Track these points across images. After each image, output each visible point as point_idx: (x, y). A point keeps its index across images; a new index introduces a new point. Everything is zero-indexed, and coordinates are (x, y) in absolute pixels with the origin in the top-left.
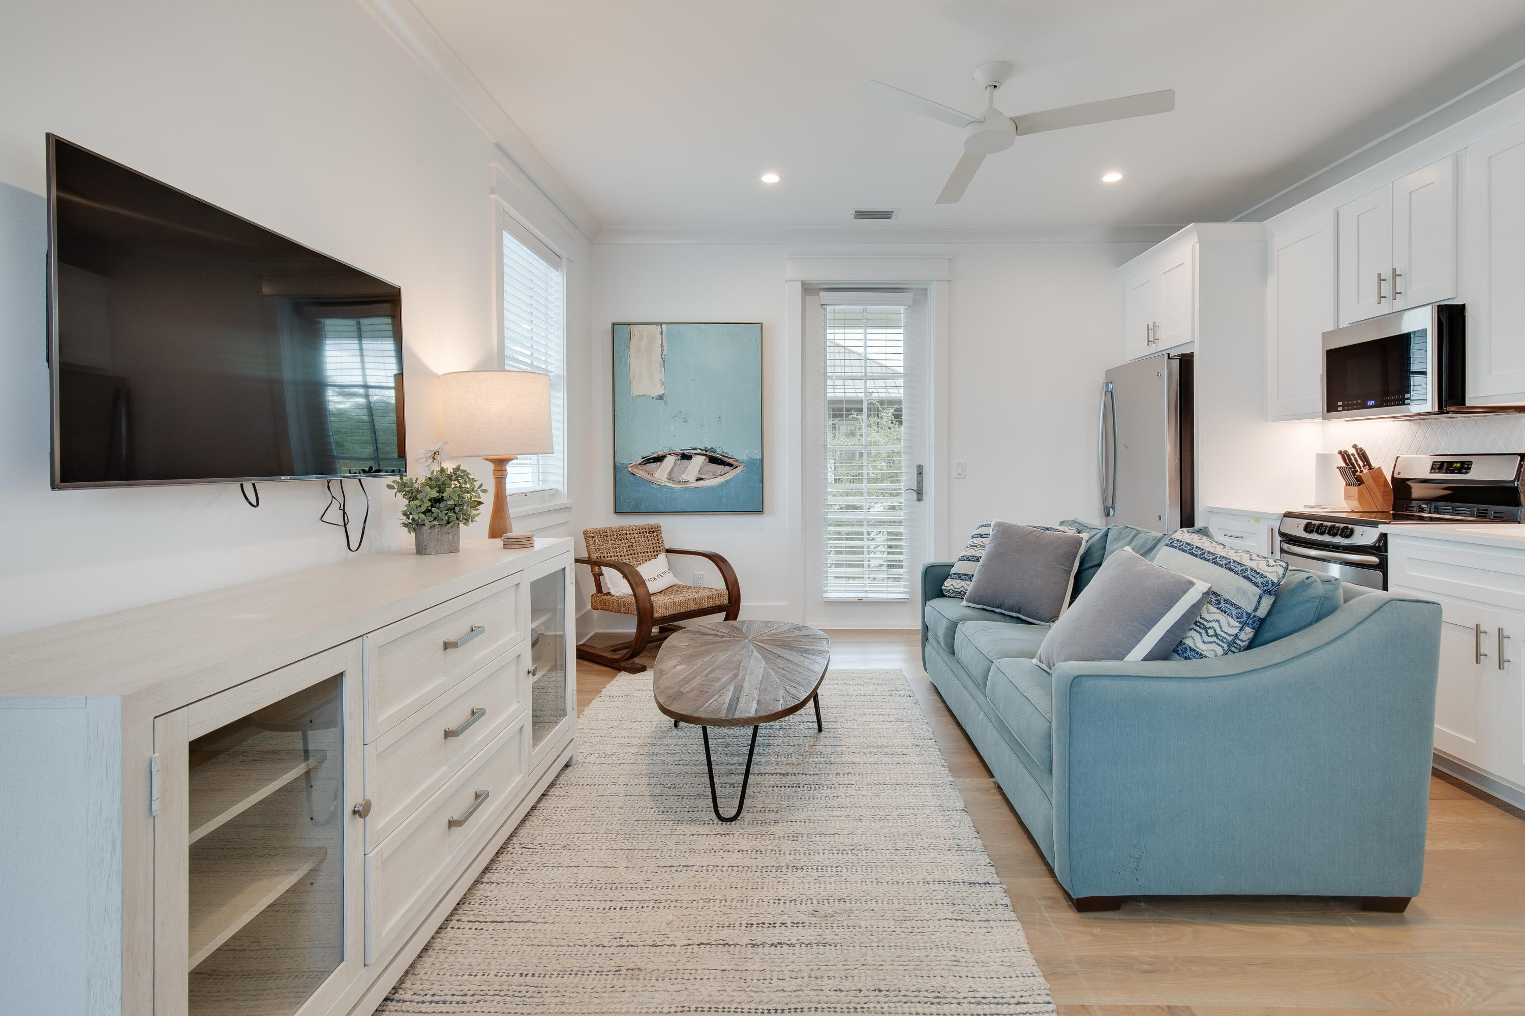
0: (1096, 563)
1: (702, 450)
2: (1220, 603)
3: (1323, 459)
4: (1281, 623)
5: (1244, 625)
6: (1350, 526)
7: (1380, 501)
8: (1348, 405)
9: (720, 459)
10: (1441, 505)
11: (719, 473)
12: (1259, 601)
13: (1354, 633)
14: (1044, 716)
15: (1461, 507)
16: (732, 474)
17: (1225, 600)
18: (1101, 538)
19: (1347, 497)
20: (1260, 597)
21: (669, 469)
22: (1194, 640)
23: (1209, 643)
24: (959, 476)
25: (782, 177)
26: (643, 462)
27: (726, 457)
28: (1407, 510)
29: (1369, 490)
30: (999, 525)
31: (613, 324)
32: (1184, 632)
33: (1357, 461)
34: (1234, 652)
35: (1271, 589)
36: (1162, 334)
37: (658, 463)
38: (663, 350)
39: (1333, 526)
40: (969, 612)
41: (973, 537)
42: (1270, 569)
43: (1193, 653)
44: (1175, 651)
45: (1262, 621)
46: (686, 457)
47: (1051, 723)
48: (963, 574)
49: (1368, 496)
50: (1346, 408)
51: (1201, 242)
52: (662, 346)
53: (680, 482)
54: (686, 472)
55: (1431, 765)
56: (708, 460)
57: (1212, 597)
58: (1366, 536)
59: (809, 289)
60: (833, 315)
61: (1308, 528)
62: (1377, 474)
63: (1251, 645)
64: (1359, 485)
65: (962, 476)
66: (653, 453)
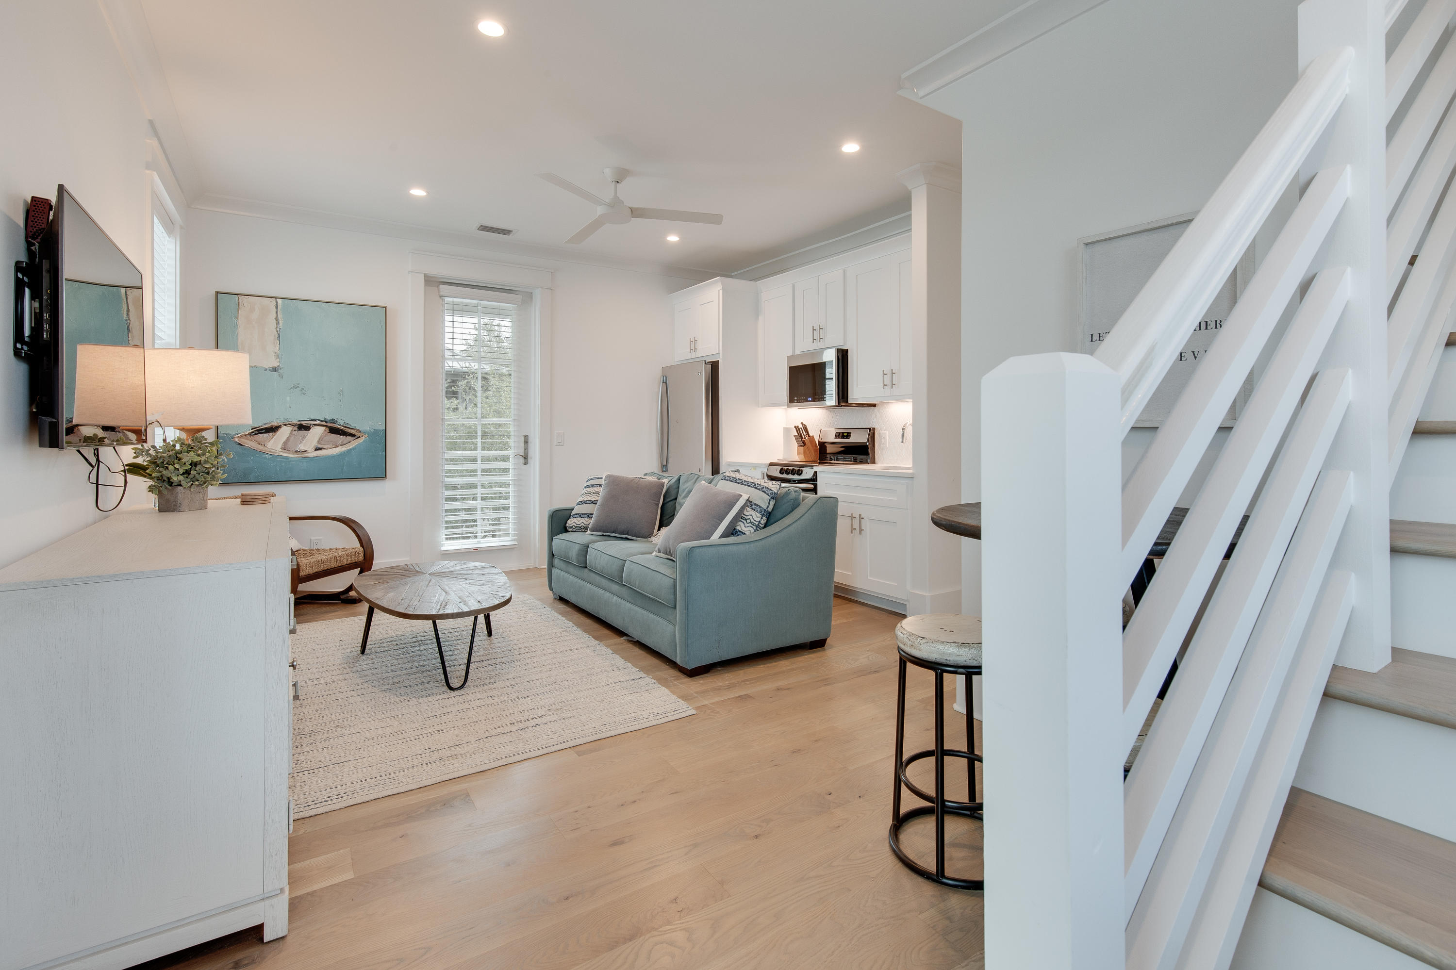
0: (673, 498)
1: (322, 421)
2: (752, 506)
3: (787, 430)
4: (778, 514)
5: (763, 515)
6: (801, 469)
7: (814, 455)
8: (800, 400)
9: (341, 430)
10: (840, 456)
11: (340, 442)
12: (769, 503)
13: (806, 514)
14: (670, 577)
15: (848, 457)
16: (354, 443)
17: (755, 504)
18: (676, 481)
19: (799, 453)
20: (770, 501)
21: (284, 439)
22: (741, 526)
23: (748, 527)
24: (559, 444)
25: (428, 192)
26: (252, 432)
27: (349, 428)
28: (825, 460)
29: (808, 449)
30: (608, 477)
31: (217, 293)
32: (737, 522)
33: (803, 432)
34: (758, 530)
35: (774, 497)
36: (699, 346)
37: (272, 434)
38: (278, 324)
39: (793, 469)
40: (594, 538)
41: (586, 487)
42: (773, 486)
43: (740, 533)
44: (732, 534)
45: (770, 513)
46: (303, 427)
47: (675, 580)
48: (582, 514)
49: (808, 452)
50: (799, 401)
51: (723, 289)
52: (276, 319)
53: (296, 452)
54: (304, 442)
55: (833, 592)
56: (328, 431)
57: (749, 503)
58: (808, 474)
59: (431, 282)
60: (451, 306)
61: (781, 472)
62: (812, 439)
63: (766, 526)
64: (804, 446)
65: (561, 444)
66: (265, 424)
